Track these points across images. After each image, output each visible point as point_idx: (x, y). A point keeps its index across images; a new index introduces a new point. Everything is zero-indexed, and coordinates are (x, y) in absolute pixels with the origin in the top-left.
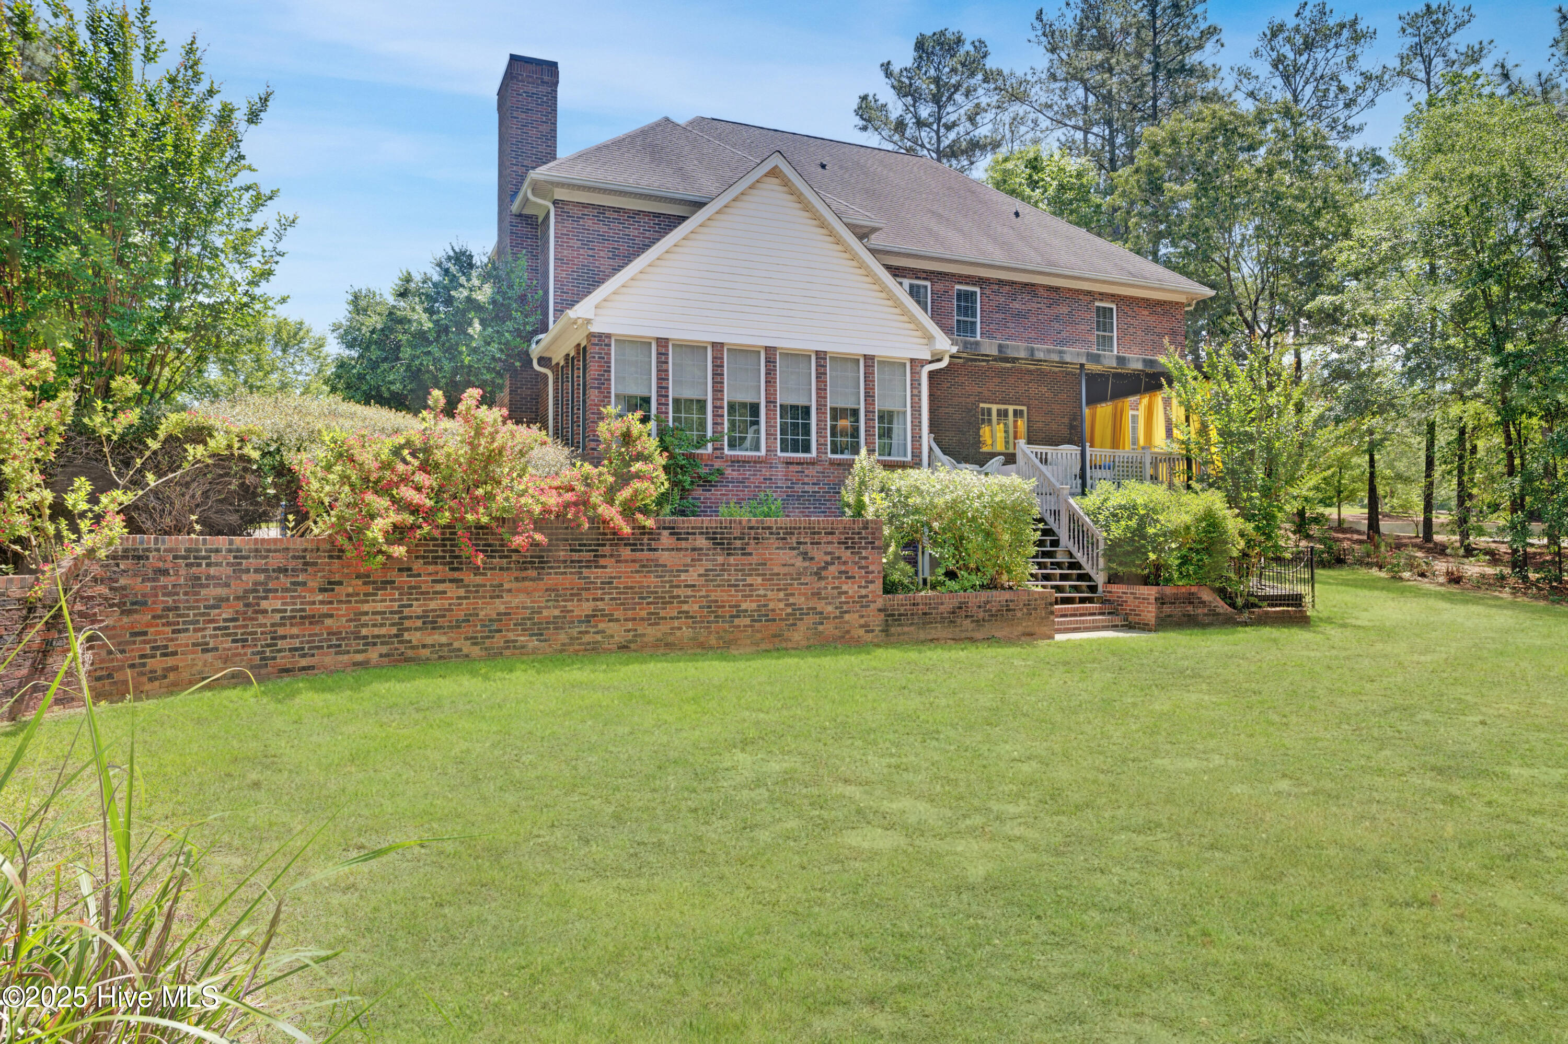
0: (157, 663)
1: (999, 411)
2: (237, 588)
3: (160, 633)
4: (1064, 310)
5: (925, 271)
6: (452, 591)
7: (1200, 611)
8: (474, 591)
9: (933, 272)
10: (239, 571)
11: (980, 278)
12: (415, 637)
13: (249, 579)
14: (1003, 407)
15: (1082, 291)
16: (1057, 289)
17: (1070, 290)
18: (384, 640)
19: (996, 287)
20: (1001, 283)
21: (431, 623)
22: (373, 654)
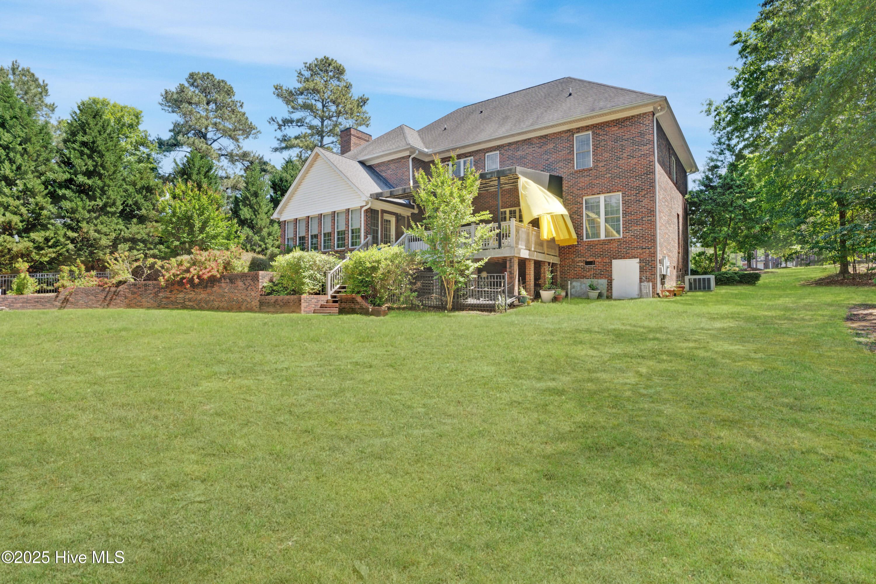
0: (139, 304)
1: (510, 211)
2: (154, 291)
3: (139, 298)
4: (551, 146)
5: (469, 153)
6: (193, 293)
7: (357, 307)
8: (197, 294)
9: (473, 152)
10: (154, 288)
11: (498, 146)
12: (187, 303)
13: (156, 289)
14: (512, 209)
15: (563, 131)
16: (545, 136)
17: (554, 133)
18: (181, 303)
19: (507, 147)
20: (510, 144)
21: (190, 300)
22: (179, 306)
